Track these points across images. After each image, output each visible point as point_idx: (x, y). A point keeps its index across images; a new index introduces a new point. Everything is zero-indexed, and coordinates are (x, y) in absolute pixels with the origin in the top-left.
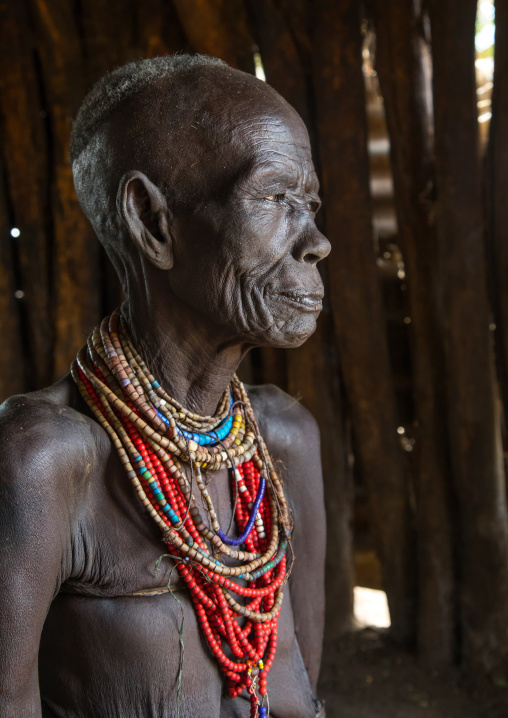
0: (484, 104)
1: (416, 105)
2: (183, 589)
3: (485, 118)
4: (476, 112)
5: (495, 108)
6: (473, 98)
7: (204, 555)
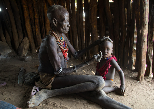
0: (76, 9)
1: (70, 9)
3: (76, 10)
4: (75, 10)
5: (77, 9)
6: (75, 9)
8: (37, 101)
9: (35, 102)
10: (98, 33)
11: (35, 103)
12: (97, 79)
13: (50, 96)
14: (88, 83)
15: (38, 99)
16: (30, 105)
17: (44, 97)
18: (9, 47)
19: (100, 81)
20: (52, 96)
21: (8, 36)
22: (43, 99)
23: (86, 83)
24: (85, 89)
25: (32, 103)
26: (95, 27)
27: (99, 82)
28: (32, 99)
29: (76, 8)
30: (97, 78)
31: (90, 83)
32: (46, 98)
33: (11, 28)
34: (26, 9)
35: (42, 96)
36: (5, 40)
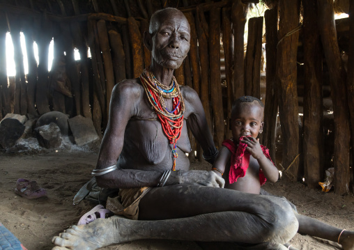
0: (245, 49)
2: (158, 120)
3: (245, 51)
4: (243, 50)
5: (247, 50)
6: (243, 48)
7: (163, 113)
8: (83, 243)
9: (76, 244)
10: (300, 104)
11: (76, 247)
12: (267, 205)
13: (125, 236)
14: (238, 214)
15: (87, 236)
16: (57, 247)
17: (108, 237)
18: (94, 129)
19: (277, 212)
20: (130, 239)
21: (97, 108)
22: (103, 240)
23: (232, 213)
24: (226, 232)
25: (65, 243)
26: (290, 86)
27: (272, 215)
28: (70, 232)
29: (245, 46)
30: (269, 201)
31: (244, 214)
32: (112, 241)
33: (104, 91)
34: (139, 52)
35: (103, 233)
36: (91, 115)
